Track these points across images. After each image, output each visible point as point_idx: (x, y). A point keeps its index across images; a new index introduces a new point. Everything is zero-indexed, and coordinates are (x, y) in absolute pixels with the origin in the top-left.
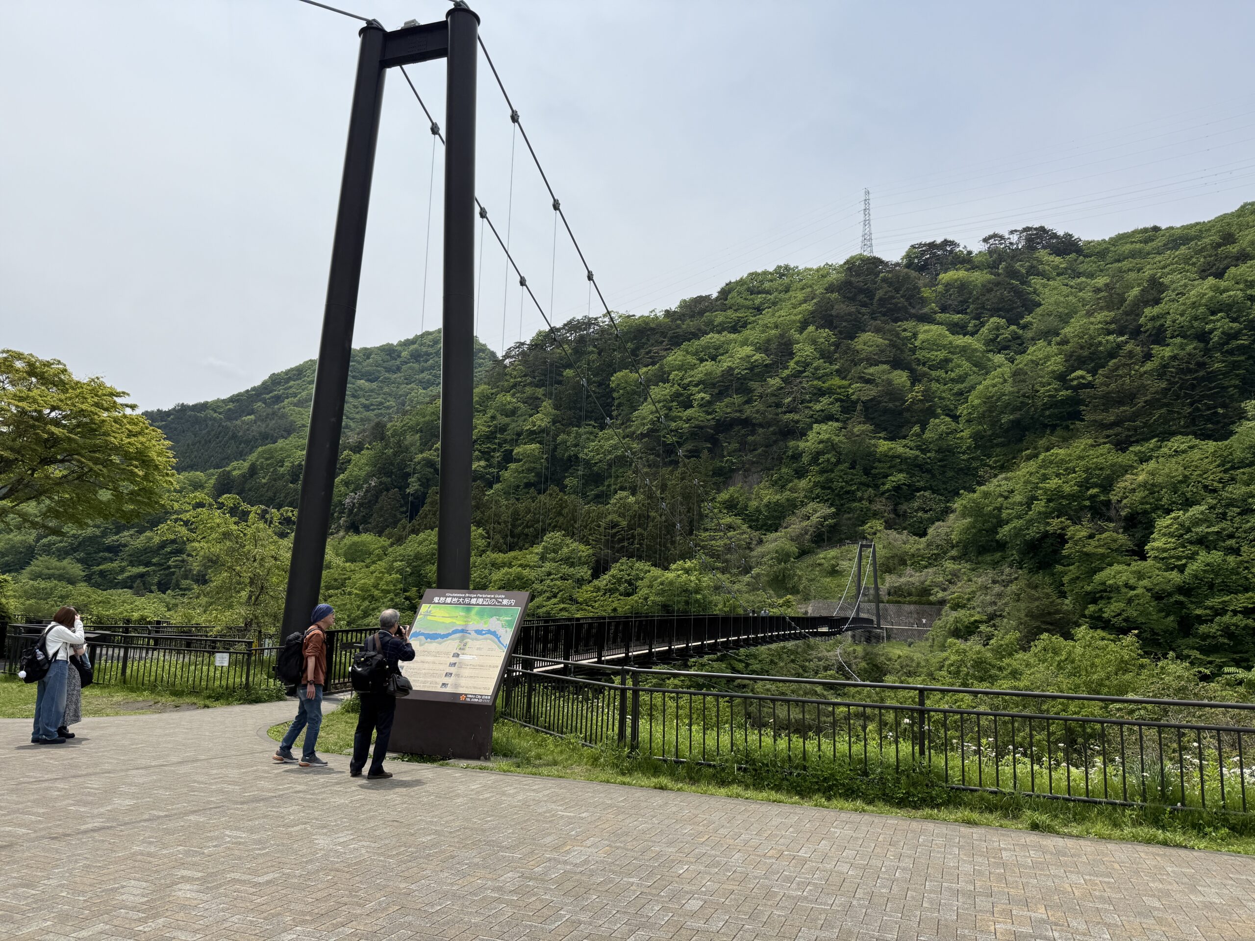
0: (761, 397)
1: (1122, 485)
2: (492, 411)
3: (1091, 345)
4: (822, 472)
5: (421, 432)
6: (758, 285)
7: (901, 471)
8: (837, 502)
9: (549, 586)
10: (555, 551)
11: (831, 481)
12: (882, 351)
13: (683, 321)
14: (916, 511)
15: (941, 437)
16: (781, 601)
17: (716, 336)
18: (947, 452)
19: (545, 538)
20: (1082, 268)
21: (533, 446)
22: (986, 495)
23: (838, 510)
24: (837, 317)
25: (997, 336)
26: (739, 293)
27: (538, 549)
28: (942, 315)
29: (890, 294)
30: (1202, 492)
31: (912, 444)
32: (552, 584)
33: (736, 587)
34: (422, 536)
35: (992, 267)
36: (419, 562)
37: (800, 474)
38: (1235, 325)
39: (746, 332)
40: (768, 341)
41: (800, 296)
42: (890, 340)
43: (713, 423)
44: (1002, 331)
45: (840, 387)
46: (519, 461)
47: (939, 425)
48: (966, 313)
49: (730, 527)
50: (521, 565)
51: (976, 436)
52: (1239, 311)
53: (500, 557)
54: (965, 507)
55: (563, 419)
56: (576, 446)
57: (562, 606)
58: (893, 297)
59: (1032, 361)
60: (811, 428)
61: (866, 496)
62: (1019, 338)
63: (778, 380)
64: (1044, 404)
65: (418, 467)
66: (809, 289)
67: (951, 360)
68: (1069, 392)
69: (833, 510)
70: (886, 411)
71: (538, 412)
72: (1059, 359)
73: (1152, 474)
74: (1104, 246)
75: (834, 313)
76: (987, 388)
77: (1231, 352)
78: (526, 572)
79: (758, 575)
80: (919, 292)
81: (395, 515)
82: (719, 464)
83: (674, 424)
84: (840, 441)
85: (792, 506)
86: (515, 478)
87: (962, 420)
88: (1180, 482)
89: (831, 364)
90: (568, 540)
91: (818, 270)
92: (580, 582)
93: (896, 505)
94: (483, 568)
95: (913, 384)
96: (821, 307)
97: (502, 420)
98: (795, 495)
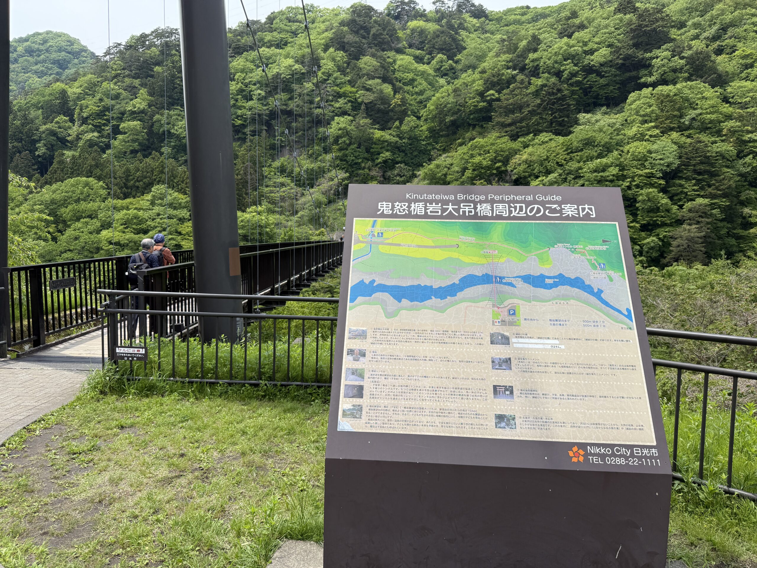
0: (300, 96)
1: (514, 161)
2: (100, 95)
3: (499, 75)
4: (340, 150)
5: (43, 109)
6: (293, 16)
7: (387, 151)
8: (350, 170)
9: (159, 223)
10: (162, 199)
11: (346, 156)
12: (377, 70)
13: (242, 37)
14: (396, 176)
15: (411, 130)
16: (317, 232)
17: (267, 49)
18: (414, 139)
19: (153, 189)
20: (488, 27)
21: (135, 123)
22: (438, 166)
23: (351, 175)
24: (347, 43)
25: (441, 67)
26: (281, 21)
27: (149, 197)
28: (410, 50)
29: (380, 31)
30: (555, 166)
31: (394, 133)
32: (161, 221)
33: (289, 223)
34: (54, 186)
35: (438, 21)
36: (55, 206)
37: (326, 150)
38: (576, 68)
39: (288, 49)
40: (303, 56)
41: (323, 27)
42: (381, 63)
43: (267, 112)
44: (444, 64)
45: (351, 93)
46: (125, 133)
47: (410, 121)
48: (423, 50)
49: (283, 185)
50: (136, 209)
51: (431, 130)
52: (579, 60)
53: (120, 203)
54: (426, 174)
55: (157, 104)
56: (168, 124)
57: (170, 237)
58: (381, 34)
59: (464, 83)
60: (333, 120)
61: (367, 166)
62: (453, 69)
63: (311, 84)
64: (470, 111)
65: (43, 135)
66: (328, 23)
67: (416, 80)
68: (485, 104)
69: (348, 174)
70: (379, 111)
71: (136, 98)
72: (481, 82)
73: (530, 155)
74: (500, 15)
75: (346, 40)
76: (438, 99)
77: (572, 85)
78: (141, 213)
79: (303, 216)
80: (396, 33)
81: (29, 172)
82: (273, 141)
83: (240, 111)
84: (352, 130)
85: (321, 172)
86: (122, 146)
87: (423, 119)
88: (545, 160)
89: (345, 76)
90: (170, 191)
91: (333, 10)
92: (182, 220)
93: (384, 172)
94: (107, 210)
95: (395, 94)
96: (337, 35)
97: (108, 102)
98: (324, 164)
